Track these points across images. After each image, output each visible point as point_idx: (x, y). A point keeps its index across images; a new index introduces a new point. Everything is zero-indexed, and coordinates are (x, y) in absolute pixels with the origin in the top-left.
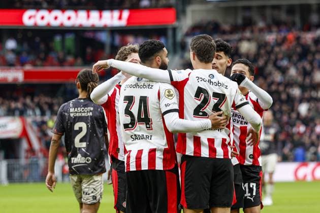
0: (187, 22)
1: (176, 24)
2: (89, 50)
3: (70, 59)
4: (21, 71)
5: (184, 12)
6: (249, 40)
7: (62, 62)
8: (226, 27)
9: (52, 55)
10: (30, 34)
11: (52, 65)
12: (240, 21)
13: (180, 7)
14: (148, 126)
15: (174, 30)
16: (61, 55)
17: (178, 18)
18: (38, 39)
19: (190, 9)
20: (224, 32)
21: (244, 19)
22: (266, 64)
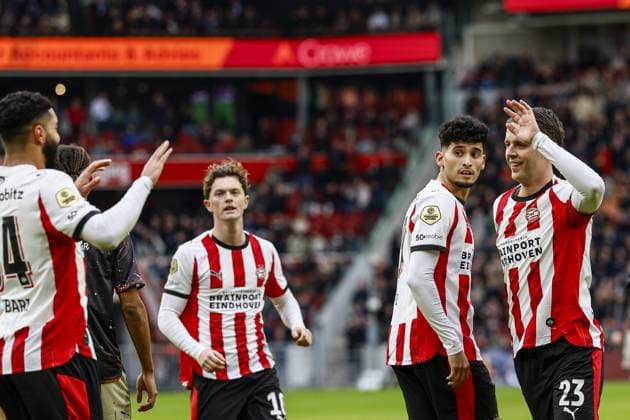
0: (466, 60)
1: (442, 63)
3: (226, 137)
4: (126, 163)
5: (458, 39)
7: (209, 145)
8: (546, 69)
9: (189, 130)
10: (143, 88)
12: (573, 56)
13: (450, 29)
14: (24, 280)
15: (439, 75)
16: (207, 130)
17: (445, 51)
18: (159, 100)
19: (471, 32)
20: (540, 80)
22: (628, 142)
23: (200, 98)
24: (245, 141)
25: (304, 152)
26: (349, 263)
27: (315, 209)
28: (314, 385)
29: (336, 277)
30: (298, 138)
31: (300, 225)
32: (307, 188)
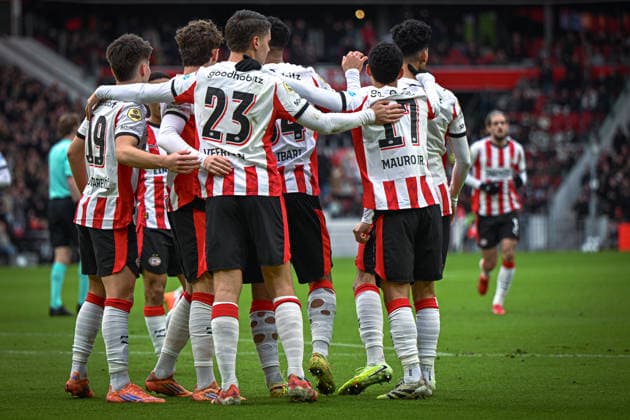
23: (469, 20)
24: (501, 56)
25: (547, 65)
26: (581, 153)
27: (556, 110)
28: (549, 248)
29: (570, 163)
30: (544, 54)
31: (544, 123)
32: (551, 92)
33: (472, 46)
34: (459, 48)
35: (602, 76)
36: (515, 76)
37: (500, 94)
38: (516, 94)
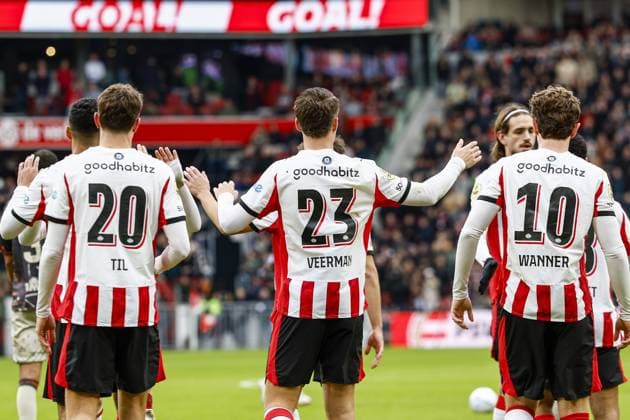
0: (451, 23)
2: (252, 83)
3: (213, 99)
5: (445, 3)
6: (574, 57)
7: (197, 107)
8: (528, 33)
10: (132, 50)
11: (179, 113)
15: (425, 38)
21: (566, 16)
22: (611, 105)
30: (284, 100)
33: (195, 91)
34: (178, 93)
35: (359, 127)
36: (252, 127)
37: (231, 150)
38: (250, 150)
